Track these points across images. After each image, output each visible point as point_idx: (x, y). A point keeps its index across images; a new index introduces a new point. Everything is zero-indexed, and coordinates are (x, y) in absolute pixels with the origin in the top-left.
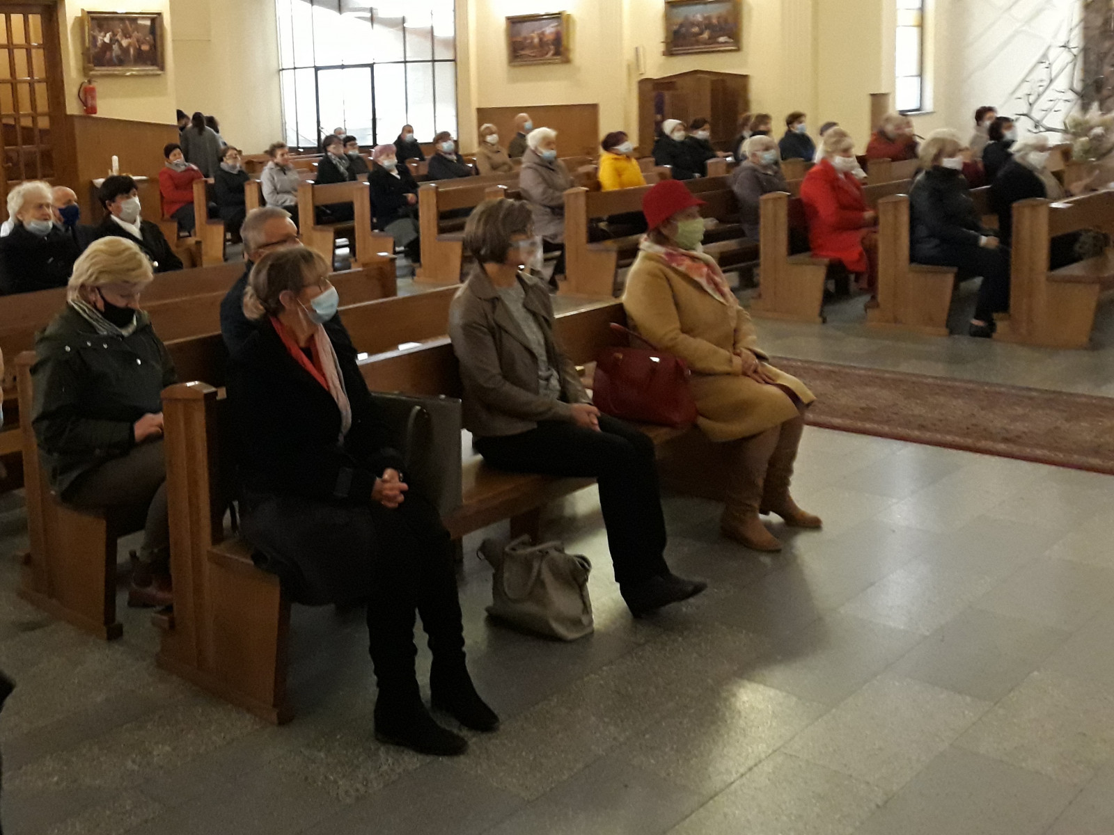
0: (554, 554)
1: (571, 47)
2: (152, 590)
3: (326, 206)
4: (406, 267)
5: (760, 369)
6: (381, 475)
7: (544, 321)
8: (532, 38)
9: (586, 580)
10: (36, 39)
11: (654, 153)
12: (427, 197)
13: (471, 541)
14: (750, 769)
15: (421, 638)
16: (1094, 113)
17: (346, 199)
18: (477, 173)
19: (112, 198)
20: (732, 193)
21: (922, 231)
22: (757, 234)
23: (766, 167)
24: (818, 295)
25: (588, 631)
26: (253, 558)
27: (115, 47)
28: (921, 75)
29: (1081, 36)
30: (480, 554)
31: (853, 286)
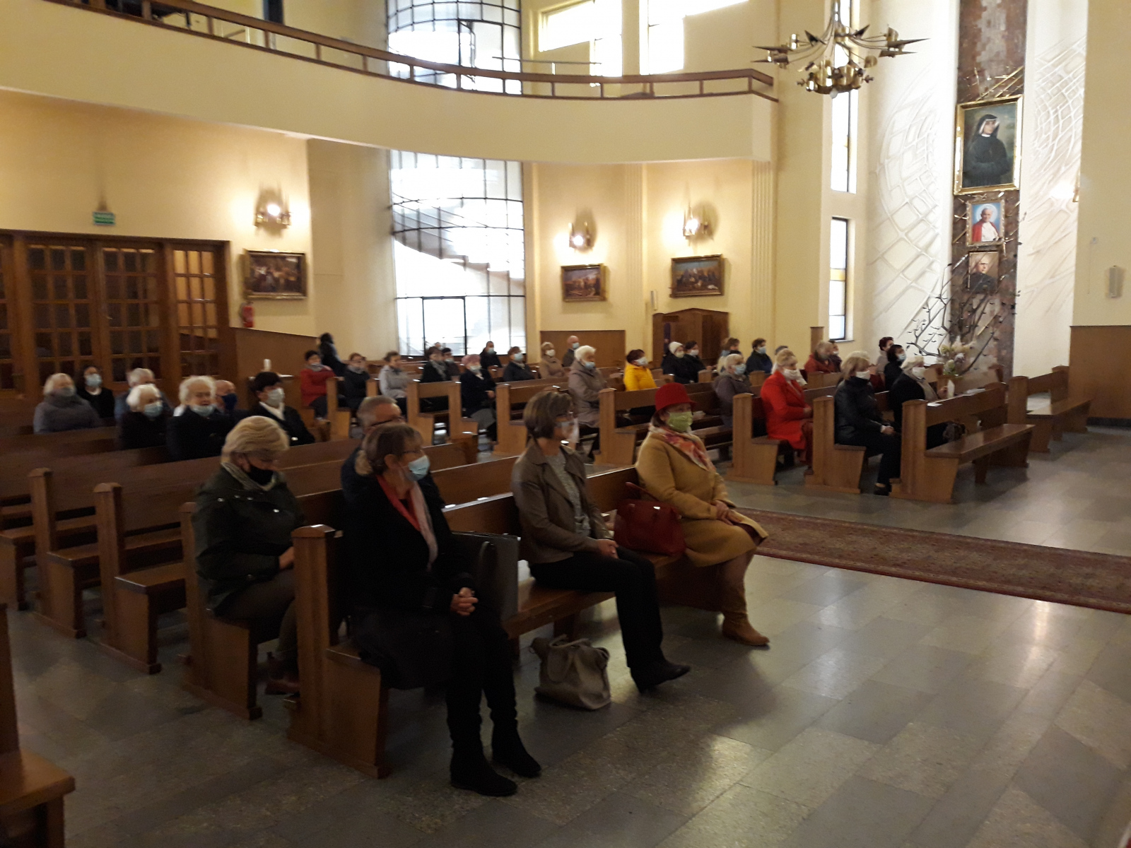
0: (584, 648)
1: (607, 289)
2: (284, 682)
3: (428, 399)
4: (486, 444)
5: (730, 514)
6: (457, 592)
7: (579, 481)
8: (580, 282)
9: (606, 666)
10: (208, 271)
11: (663, 365)
12: (502, 393)
13: (526, 639)
14: (718, 797)
15: (485, 711)
16: (958, 343)
17: (443, 394)
18: (540, 377)
19: (261, 389)
20: (714, 394)
21: (843, 422)
22: (731, 423)
23: (736, 376)
24: (772, 465)
25: (608, 702)
26: (360, 655)
27: (269, 278)
28: (845, 315)
29: (949, 291)
30: (532, 649)
31: (797, 460)
